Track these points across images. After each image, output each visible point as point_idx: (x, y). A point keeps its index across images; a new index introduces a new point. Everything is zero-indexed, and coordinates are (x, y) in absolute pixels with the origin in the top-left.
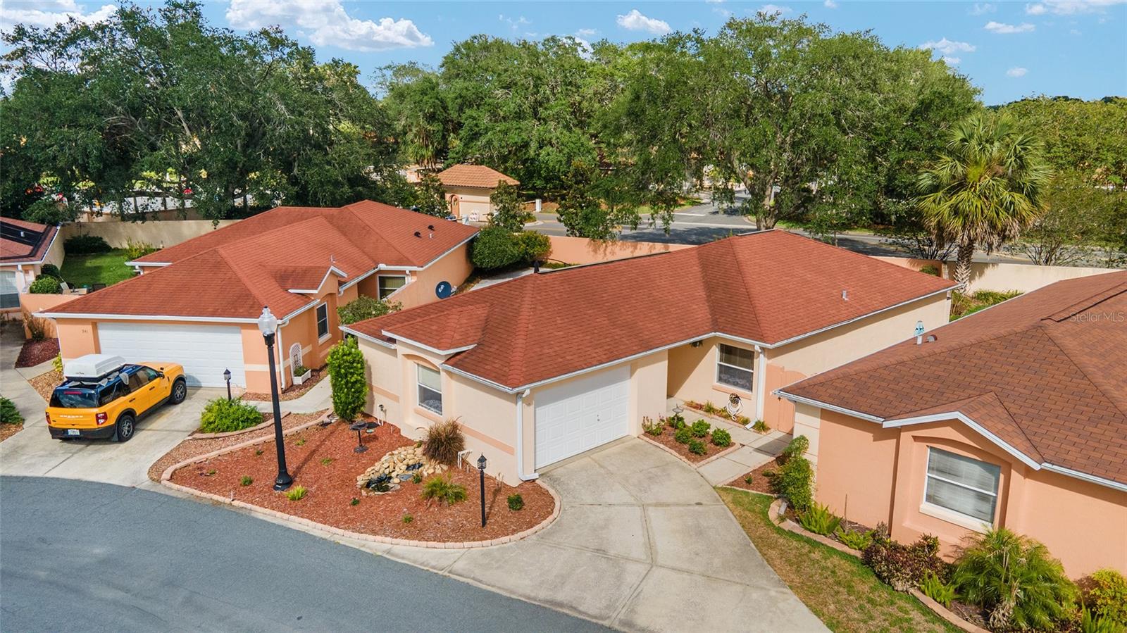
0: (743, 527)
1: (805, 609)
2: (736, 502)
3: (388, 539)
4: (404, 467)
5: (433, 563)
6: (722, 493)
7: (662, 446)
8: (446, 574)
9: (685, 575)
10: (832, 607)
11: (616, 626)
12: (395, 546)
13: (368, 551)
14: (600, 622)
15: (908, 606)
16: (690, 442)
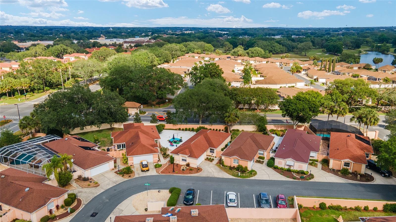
0: (219, 167)
4: (185, 168)
5: (195, 175)
6: (216, 165)
7: (207, 161)
8: (198, 176)
9: (216, 172)
10: (228, 172)
11: (214, 177)
13: (189, 176)
15: (234, 171)
16: (210, 160)
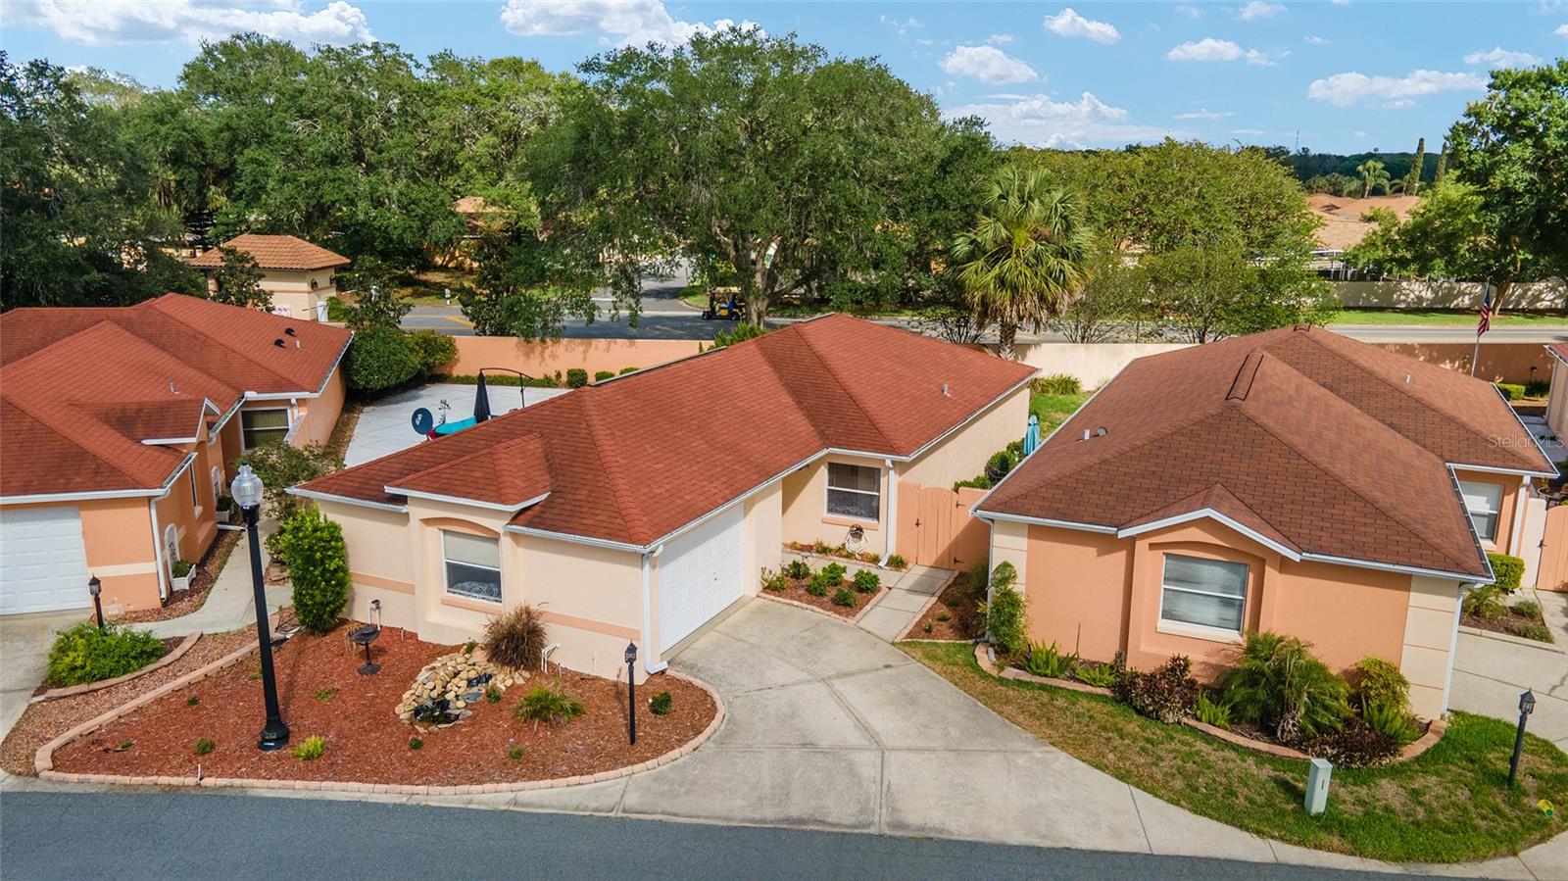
0: (956, 684)
1: (1084, 765)
2: (932, 658)
3: (504, 786)
4: (464, 684)
5: (593, 804)
6: (907, 649)
7: (796, 603)
8: (620, 815)
9: (927, 754)
10: (1111, 756)
11: (888, 832)
12: (520, 793)
13: (482, 807)
14: (865, 831)
15: (1189, 738)
16: (832, 592)
